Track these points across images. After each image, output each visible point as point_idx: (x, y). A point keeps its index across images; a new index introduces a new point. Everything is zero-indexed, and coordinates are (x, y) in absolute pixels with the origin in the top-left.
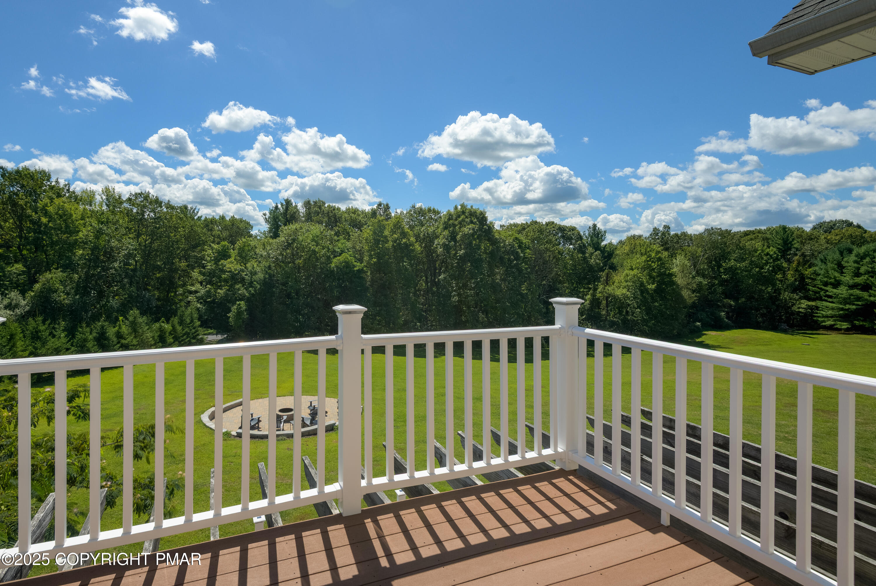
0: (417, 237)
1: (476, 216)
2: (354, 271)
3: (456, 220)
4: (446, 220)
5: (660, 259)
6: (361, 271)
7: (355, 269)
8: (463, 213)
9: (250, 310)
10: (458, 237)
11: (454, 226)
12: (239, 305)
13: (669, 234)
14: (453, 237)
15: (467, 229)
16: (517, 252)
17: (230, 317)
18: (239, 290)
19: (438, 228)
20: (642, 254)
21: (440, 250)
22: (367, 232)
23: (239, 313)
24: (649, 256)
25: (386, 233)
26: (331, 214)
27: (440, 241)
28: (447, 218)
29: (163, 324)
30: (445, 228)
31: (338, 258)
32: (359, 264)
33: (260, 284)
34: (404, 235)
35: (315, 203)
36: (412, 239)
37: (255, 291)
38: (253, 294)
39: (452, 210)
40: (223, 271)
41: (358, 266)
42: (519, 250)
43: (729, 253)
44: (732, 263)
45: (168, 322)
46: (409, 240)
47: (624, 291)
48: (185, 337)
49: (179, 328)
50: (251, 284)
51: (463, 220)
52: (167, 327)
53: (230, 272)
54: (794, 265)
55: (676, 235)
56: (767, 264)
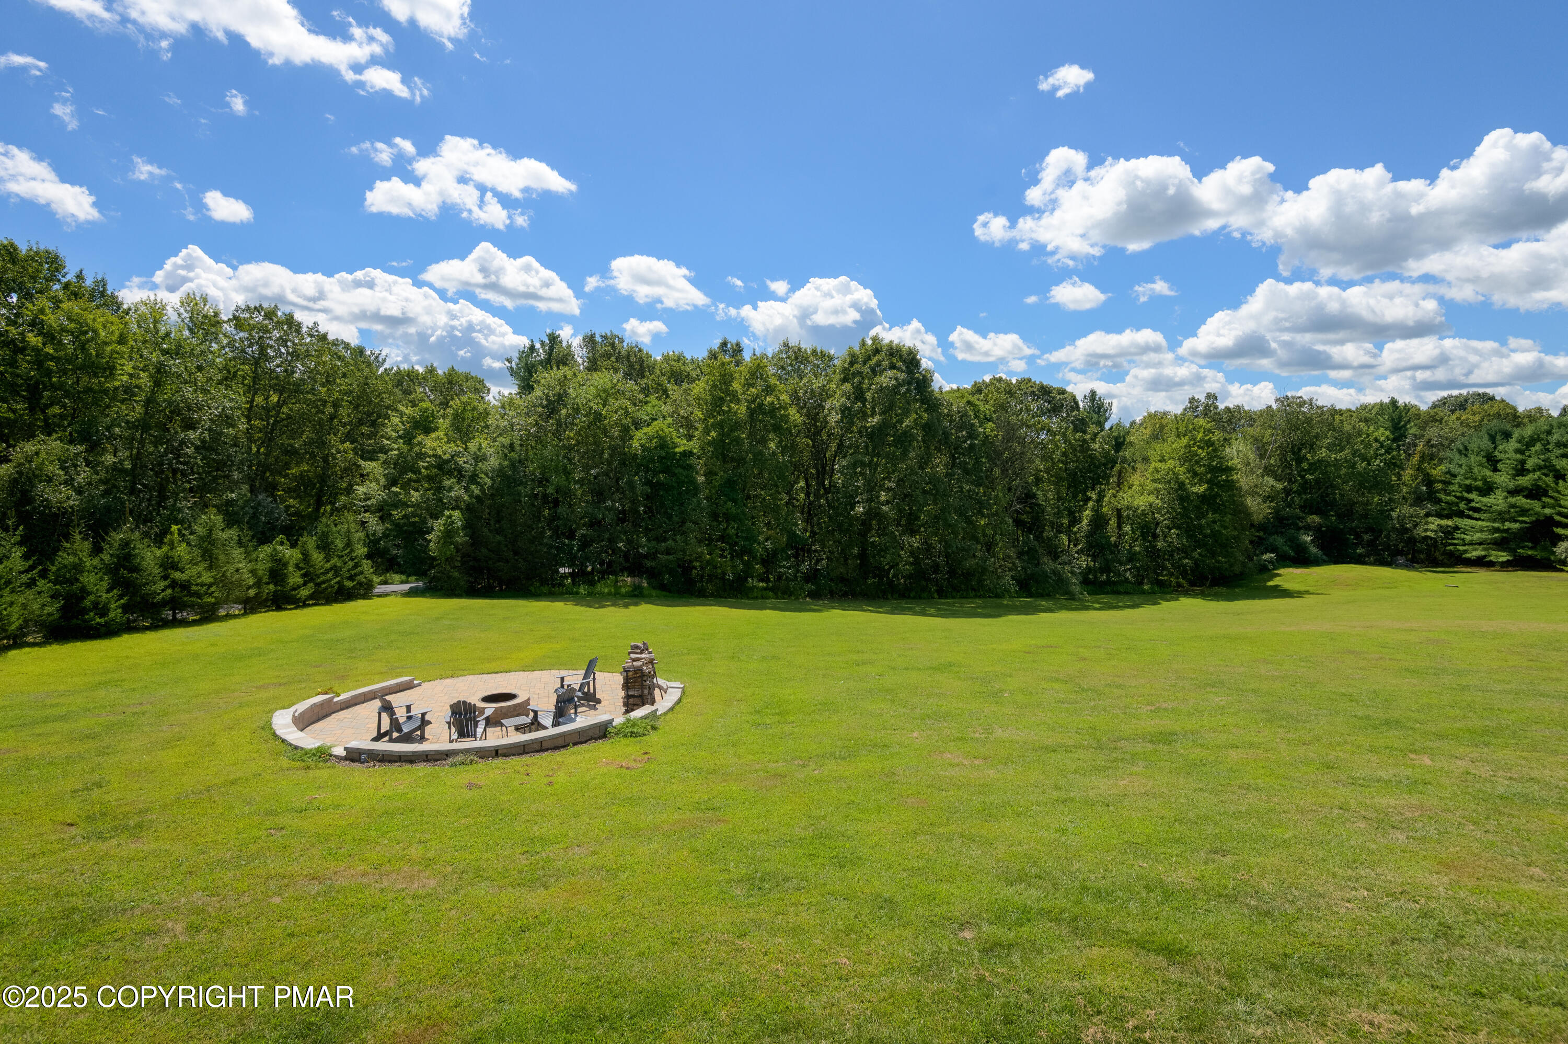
0: (794, 396)
1: (901, 356)
2: (675, 454)
3: (864, 363)
4: (846, 365)
5: (1209, 443)
6: (687, 454)
7: (677, 450)
8: (877, 351)
9: (469, 526)
10: (869, 396)
11: (859, 373)
12: (450, 517)
13: (1216, 408)
14: (859, 394)
15: (887, 379)
16: (973, 425)
17: (430, 541)
18: (450, 489)
19: (830, 381)
20: (1178, 436)
21: (834, 418)
22: (699, 388)
23: (449, 534)
24: (1193, 438)
25: (736, 386)
26: (633, 359)
27: (837, 402)
28: (848, 360)
29: (280, 548)
30: (845, 380)
31: (645, 430)
32: (684, 442)
33: (492, 479)
34: (769, 390)
35: (604, 337)
36: (784, 397)
37: (482, 490)
38: (477, 497)
39: (857, 349)
40: (421, 456)
41: (683, 445)
42: (976, 421)
43: (1317, 437)
44: (1323, 453)
45: (293, 545)
46: (778, 399)
47: (1151, 498)
48: (330, 575)
49: (317, 557)
50: (474, 479)
51: (878, 364)
52: (290, 554)
53: (434, 456)
54: (1416, 459)
55: (1228, 409)
56: (1376, 456)
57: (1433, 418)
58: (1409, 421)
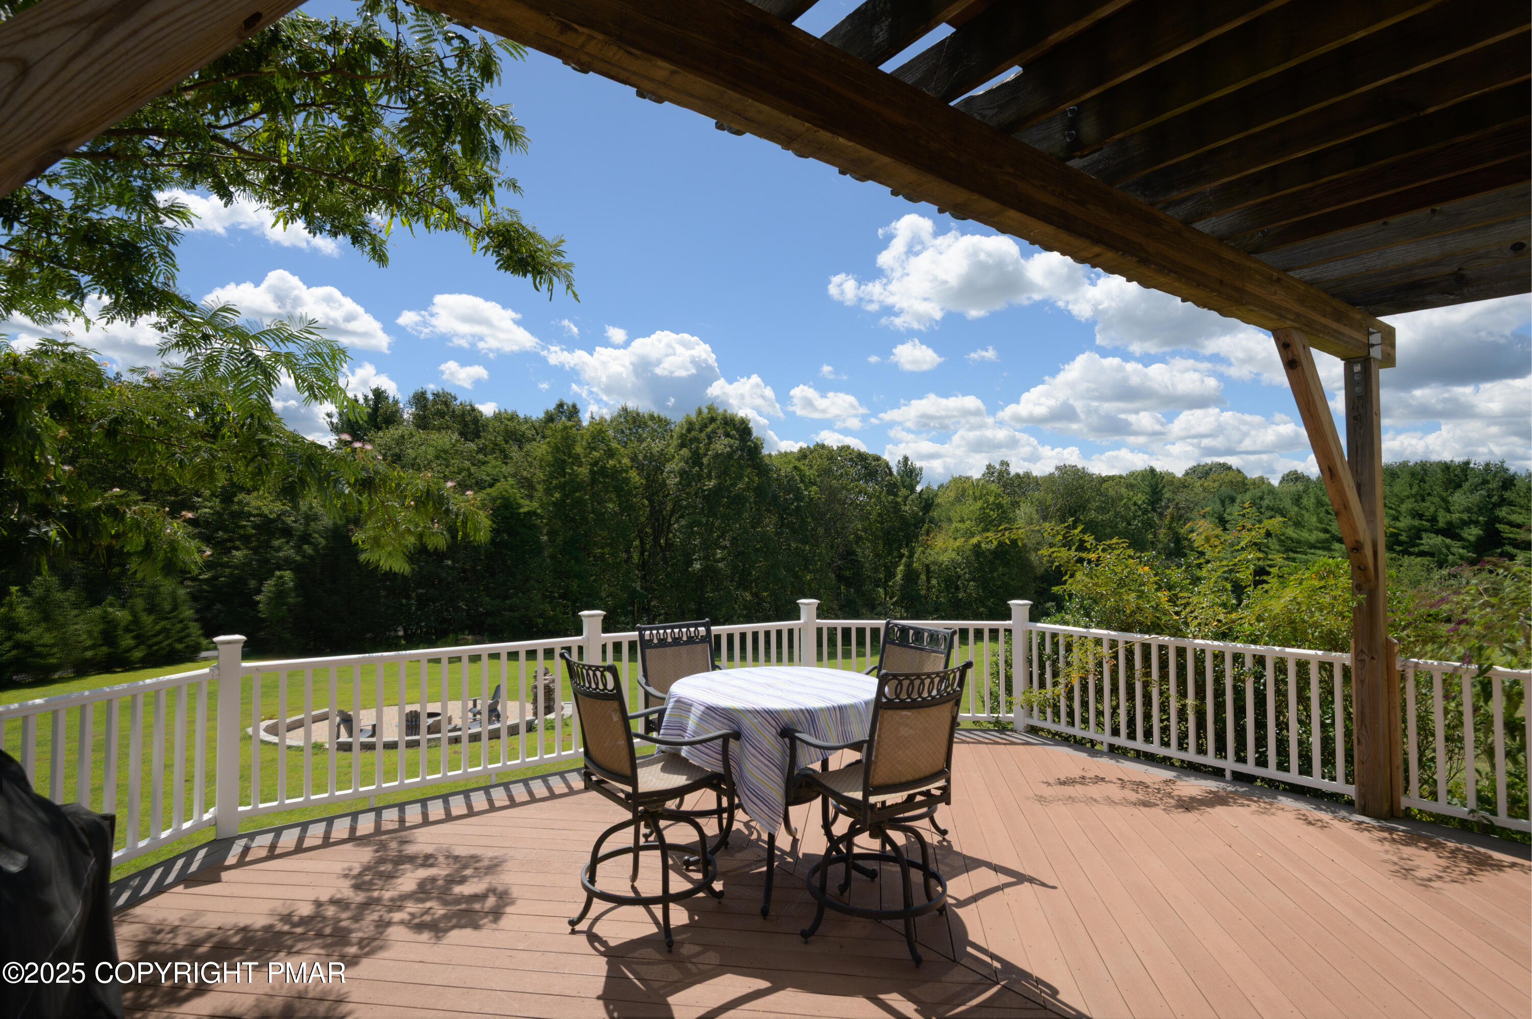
0: (634, 459)
1: (734, 425)
2: (519, 514)
3: (701, 431)
4: (684, 432)
5: (999, 506)
6: (530, 514)
7: (522, 510)
8: (713, 420)
9: (300, 586)
10: (705, 461)
11: (696, 440)
12: (281, 577)
13: (1008, 474)
14: (696, 458)
15: (722, 445)
16: (799, 488)
17: (258, 602)
18: (279, 549)
19: (669, 445)
20: (975, 499)
21: (673, 481)
22: (541, 449)
23: (280, 595)
24: (987, 502)
25: (578, 449)
26: (468, 418)
27: (675, 465)
28: (686, 427)
29: (110, 610)
30: (682, 445)
31: (489, 490)
32: (527, 502)
33: (326, 538)
34: (611, 453)
35: (436, 395)
36: (626, 461)
37: (316, 549)
38: (311, 557)
39: (693, 416)
40: (241, 515)
41: (527, 506)
42: (802, 485)
43: (1088, 501)
44: (1093, 514)
45: (123, 606)
46: (620, 463)
47: (954, 555)
48: (160, 638)
49: (147, 620)
50: (305, 538)
51: (714, 432)
52: (122, 615)
53: (258, 515)
54: (1167, 521)
55: (1018, 475)
56: (1135, 517)
57: (1182, 485)
58: (1164, 487)
